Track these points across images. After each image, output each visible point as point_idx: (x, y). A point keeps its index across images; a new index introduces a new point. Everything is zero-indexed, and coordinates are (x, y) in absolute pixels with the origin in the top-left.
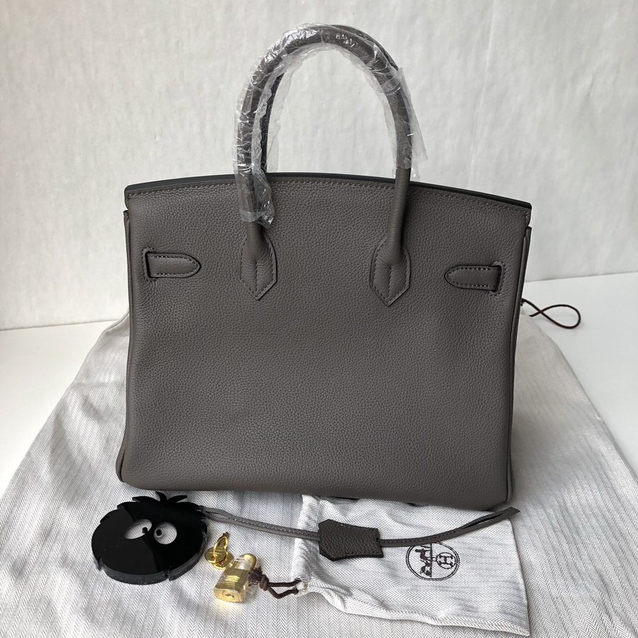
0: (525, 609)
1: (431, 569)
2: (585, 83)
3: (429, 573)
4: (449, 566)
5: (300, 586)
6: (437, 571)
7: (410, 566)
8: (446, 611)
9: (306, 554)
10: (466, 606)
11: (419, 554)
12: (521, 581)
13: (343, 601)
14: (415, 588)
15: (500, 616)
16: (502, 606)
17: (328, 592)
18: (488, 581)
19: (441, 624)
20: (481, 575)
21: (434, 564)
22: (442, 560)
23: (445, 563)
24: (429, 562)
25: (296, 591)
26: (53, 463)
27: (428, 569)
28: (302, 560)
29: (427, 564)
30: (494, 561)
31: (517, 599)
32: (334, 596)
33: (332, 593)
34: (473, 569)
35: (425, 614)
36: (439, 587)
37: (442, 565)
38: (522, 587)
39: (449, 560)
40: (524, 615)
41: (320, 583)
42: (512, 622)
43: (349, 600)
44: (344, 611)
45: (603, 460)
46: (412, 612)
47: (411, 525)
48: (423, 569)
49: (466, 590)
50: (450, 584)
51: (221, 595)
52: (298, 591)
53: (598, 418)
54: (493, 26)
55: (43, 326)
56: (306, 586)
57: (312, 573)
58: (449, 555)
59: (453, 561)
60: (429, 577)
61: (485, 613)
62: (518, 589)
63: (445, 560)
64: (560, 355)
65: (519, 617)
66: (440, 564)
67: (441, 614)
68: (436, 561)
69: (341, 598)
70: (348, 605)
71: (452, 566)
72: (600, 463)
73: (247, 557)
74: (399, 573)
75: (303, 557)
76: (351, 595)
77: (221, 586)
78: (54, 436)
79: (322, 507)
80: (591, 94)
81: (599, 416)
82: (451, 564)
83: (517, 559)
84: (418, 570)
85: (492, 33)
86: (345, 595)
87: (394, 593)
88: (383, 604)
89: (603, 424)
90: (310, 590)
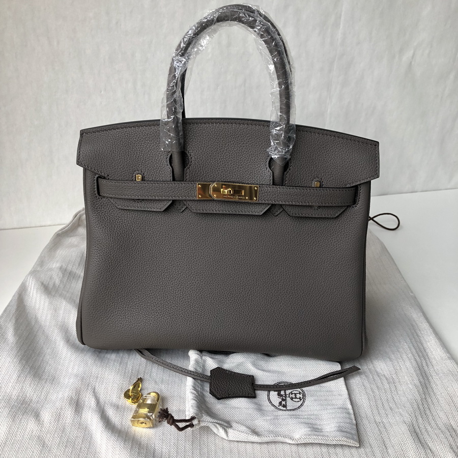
0: (355, 427)
1: (286, 403)
2: (408, 54)
3: (285, 406)
4: (299, 400)
5: (195, 422)
6: (290, 404)
7: (271, 402)
8: (300, 433)
9: (196, 397)
10: (314, 428)
11: (277, 392)
12: (350, 407)
13: (226, 432)
14: (276, 418)
15: (338, 433)
16: (339, 427)
17: (214, 425)
18: (327, 409)
19: (297, 443)
20: (322, 405)
21: (288, 399)
22: (293, 396)
23: (296, 398)
24: (284, 398)
25: (192, 426)
26: (17, 329)
27: (283, 403)
28: (194, 402)
29: (283, 400)
30: (330, 393)
31: (348, 421)
32: (220, 428)
33: (218, 426)
34: (316, 400)
35: (285, 437)
36: (293, 415)
37: (294, 399)
38: (351, 411)
39: (298, 396)
40: (354, 432)
41: (209, 419)
42: (347, 438)
43: (230, 431)
44: (227, 439)
45: (414, 323)
46: (276, 436)
47: (269, 371)
48: (280, 403)
49: (312, 417)
50: (301, 413)
51: (136, 423)
52: (193, 425)
53: (411, 294)
54: (343, 13)
55: (19, 228)
56: (199, 421)
57: (203, 412)
58: (298, 392)
59: (301, 396)
60: (285, 409)
61: (327, 432)
62: (349, 413)
63: (296, 396)
64: (384, 249)
65: (351, 434)
66: (292, 399)
67: (297, 436)
68: (289, 397)
69: (224, 429)
70: (230, 434)
71: (301, 400)
72: (412, 325)
73: (153, 394)
74: (264, 408)
75: (194, 400)
76: (231, 427)
77: (136, 416)
78: (17, 310)
79: (205, 361)
80: (413, 63)
81: (412, 292)
82: (300, 398)
83: (346, 391)
84: (277, 404)
85: (342, 18)
86: (227, 427)
87: (261, 423)
88: (255, 432)
89: (415, 298)
90: (202, 424)
